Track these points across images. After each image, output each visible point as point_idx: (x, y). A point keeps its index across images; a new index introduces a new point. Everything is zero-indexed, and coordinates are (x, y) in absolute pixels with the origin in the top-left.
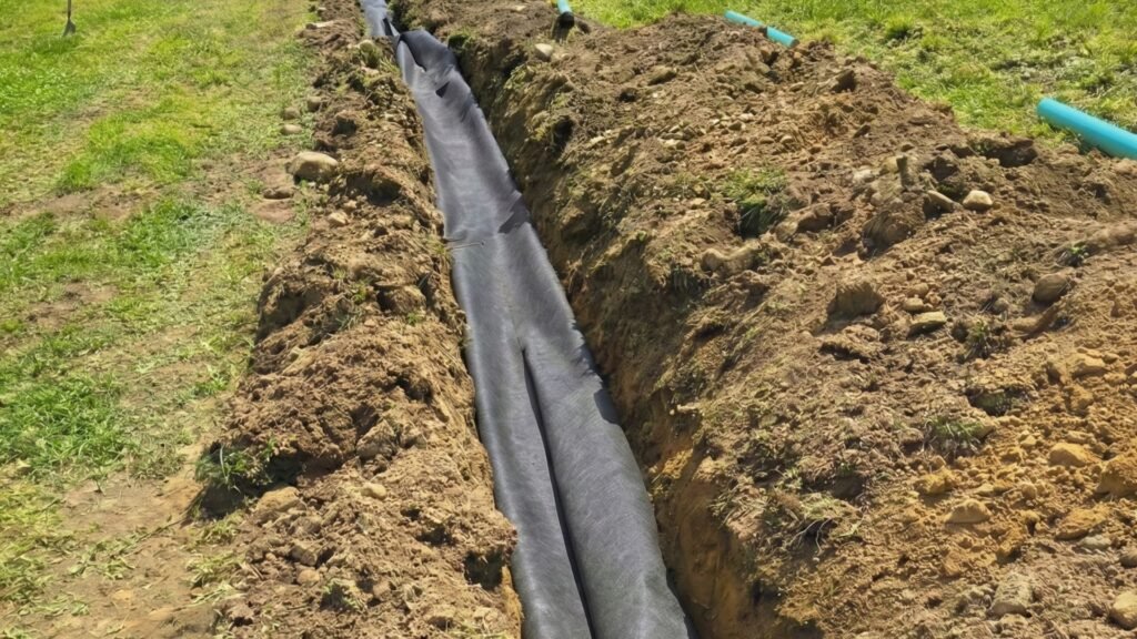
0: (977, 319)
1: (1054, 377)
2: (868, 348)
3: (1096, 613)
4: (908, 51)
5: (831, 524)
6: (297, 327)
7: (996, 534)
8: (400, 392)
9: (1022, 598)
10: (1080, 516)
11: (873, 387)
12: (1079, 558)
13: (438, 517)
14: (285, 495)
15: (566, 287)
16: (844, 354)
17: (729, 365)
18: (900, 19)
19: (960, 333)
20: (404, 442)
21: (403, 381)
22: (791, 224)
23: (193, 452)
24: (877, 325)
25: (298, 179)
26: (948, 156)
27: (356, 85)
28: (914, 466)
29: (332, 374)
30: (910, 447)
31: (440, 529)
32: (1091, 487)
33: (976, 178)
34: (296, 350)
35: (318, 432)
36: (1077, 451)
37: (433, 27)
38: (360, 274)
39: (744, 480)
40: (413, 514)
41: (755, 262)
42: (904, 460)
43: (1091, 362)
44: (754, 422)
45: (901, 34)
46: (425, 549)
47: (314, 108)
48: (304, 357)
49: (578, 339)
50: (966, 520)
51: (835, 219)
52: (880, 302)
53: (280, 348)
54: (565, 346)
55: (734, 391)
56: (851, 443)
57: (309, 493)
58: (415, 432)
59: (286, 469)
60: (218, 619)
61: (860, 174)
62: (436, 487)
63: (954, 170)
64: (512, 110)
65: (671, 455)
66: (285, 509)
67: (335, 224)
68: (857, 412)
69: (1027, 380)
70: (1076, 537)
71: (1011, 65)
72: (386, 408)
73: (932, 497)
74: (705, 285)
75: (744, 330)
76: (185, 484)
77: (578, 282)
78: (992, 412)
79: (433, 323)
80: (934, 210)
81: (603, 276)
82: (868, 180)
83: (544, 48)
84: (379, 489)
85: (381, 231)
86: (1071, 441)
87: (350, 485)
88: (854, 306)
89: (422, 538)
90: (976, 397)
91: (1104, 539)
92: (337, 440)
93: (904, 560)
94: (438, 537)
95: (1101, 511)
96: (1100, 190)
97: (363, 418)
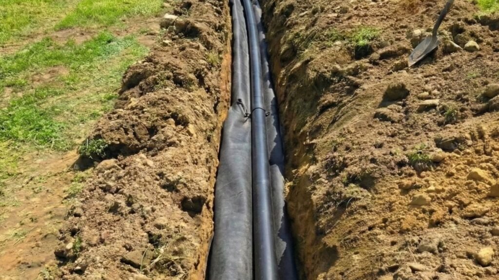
1: (481, 135)
2: (396, 116)
3: (469, 256)
5: (355, 200)
6: (136, 90)
7: (432, 212)
8: (172, 120)
9: (434, 245)
10: (476, 207)
11: (393, 136)
12: (471, 228)
13: (173, 178)
14: (111, 162)
16: (384, 118)
19: (443, 111)
21: (174, 116)
22: (375, 55)
24: (404, 105)
25: (161, 27)
28: (400, 174)
30: (401, 164)
31: (172, 183)
32: (485, 193)
34: (132, 99)
35: (131, 135)
36: (482, 173)
38: (167, 66)
40: (162, 175)
41: (355, 72)
46: (163, 192)
48: (135, 101)
50: (417, 203)
52: (407, 93)
53: (127, 98)
56: (373, 161)
57: (123, 162)
58: (175, 139)
59: (113, 151)
60: (69, 214)
66: (109, 168)
67: (165, 45)
68: (380, 146)
70: (471, 218)
72: (163, 127)
73: (405, 190)
76: (73, 156)
78: (445, 150)
79: (202, 92)
80: (448, 50)
84: (150, 163)
86: (481, 168)
87: (139, 160)
88: (397, 94)
89: (164, 187)
90: (439, 143)
91: (485, 219)
92: (139, 140)
93: (385, 221)
94: (171, 187)
97: (152, 130)
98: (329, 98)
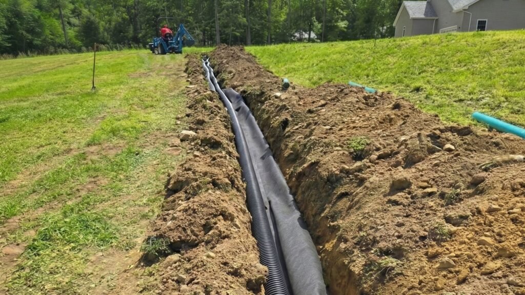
0: (449, 191)
1: (479, 212)
2: (405, 201)
4: (422, 95)
5: (393, 268)
6: (182, 194)
7: (457, 272)
8: (221, 217)
10: (491, 265)
11: (407, 216)
12: (491, 282)
13: (235, 265)
14: (175, 257)
15: (286, 179)
16: (396, 203)
17: (350, 208)
18: (417, 84)
19: (442, 196)
20: (222, 237)
21: (222, 214)
22: (374, 156)
23: (140, 240)
24: (409, 193)
25: (182, 140)
26: (438, 132)
27: (204, 107)
28: (425, 246)
29: (194, 211)
30: (423, 238)
31: (236, 270)
32: (495, 254)
33: (448, 140)
34: (180, 202)
35: (189, 232)
36: (489, 240)
37: (234, 87)
38: (205, 174)
39: (356, 252)
40: (225, 264)
41: (360, 170)
42: (421, 243)
43: (494, 206)
44: (360, 228)
45: (418, 89)
46: (230, 278)
47: (188, 115)
48: (184, 204)
49: (291, 197)
50: (445, 267)
51: (393, 154)
52: (410, 184)
53: (174, 201)
54: (286, 200)
55: (353, 217)
56: (399, 237)
57: (186, 256)
58: (227, 232)
59: (175, 248)
61: (403, 138)
62: (234, 254)
63: (439, 137)
64: (265, 116)
65: (328, 242)
66: (175, 263)
67: (196, 156)
68: (400, 225)
69: (469, 213)
70: (489, 274)
71: (461, 101)
72: (215, 224)
73: (431, 258)
74: (341, 178)
75: (357, 194)
76: (136, 253)
77: (291, 177)
78: (454, 225)
79: (234, 191)
80: (431, 151)
81: (301, 175)
82: (405, 141)
83: (278, 94)
84: (212, 254)
85: (214, 159)
86: (486, 236)
87: (201, 254)
88: (400, 186)
89: (229, 273)
90: (448, 220)
91: (500, 273)
92: (197, 236)
93: (420, 282)
94: (236, 273)
95: (499, 263)
96: (497, 144)
97: (207, 227)
98: (342, 190)
